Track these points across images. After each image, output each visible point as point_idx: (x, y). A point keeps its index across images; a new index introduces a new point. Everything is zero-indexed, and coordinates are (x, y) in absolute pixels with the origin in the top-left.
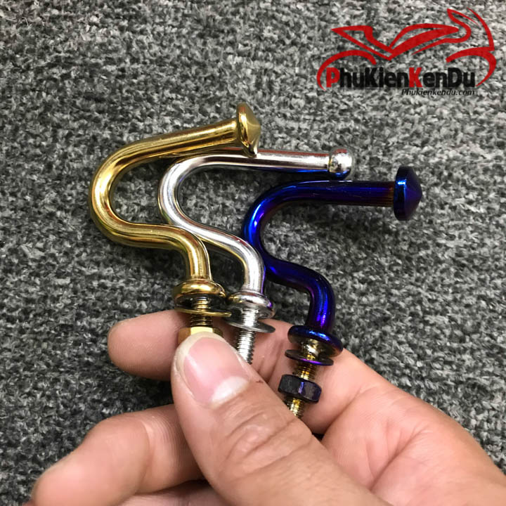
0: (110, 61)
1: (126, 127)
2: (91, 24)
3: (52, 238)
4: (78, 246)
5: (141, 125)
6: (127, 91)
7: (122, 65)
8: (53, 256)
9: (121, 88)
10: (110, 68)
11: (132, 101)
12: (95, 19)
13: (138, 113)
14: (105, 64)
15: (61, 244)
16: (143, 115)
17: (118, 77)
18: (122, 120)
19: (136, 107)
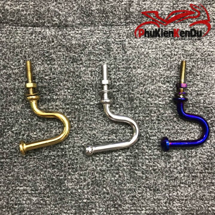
0: (46, 75)
1: (54, 94)
2: (39, 64)
3: (38, 130)
4: (46, 132)
5: (58, 93)
6: (53, 84)
7: (50, 76)
8: (40, 136)
9: (51, 83)
10: (47, 77)
11: (55, 86)
12: (40, 63)
13: (57, 90)
14: (45, 76)
15: (41, 132)
16: (58, 90)
17: (49, 80)
18: (53, 92)
19: (56, 88)
